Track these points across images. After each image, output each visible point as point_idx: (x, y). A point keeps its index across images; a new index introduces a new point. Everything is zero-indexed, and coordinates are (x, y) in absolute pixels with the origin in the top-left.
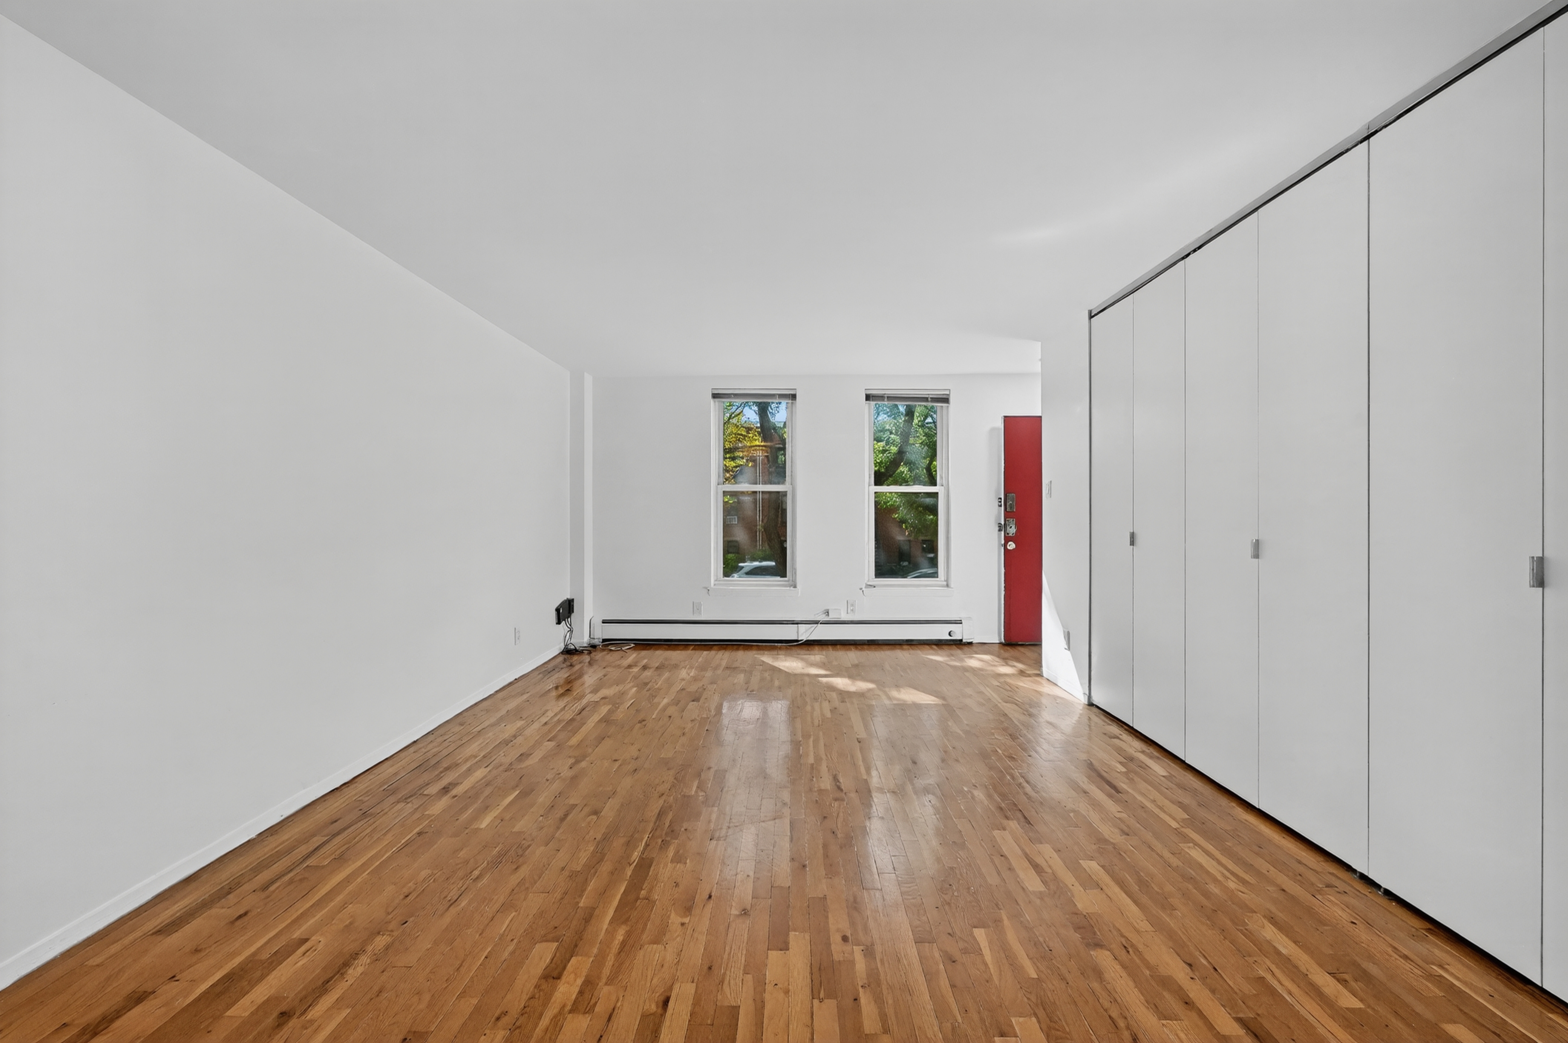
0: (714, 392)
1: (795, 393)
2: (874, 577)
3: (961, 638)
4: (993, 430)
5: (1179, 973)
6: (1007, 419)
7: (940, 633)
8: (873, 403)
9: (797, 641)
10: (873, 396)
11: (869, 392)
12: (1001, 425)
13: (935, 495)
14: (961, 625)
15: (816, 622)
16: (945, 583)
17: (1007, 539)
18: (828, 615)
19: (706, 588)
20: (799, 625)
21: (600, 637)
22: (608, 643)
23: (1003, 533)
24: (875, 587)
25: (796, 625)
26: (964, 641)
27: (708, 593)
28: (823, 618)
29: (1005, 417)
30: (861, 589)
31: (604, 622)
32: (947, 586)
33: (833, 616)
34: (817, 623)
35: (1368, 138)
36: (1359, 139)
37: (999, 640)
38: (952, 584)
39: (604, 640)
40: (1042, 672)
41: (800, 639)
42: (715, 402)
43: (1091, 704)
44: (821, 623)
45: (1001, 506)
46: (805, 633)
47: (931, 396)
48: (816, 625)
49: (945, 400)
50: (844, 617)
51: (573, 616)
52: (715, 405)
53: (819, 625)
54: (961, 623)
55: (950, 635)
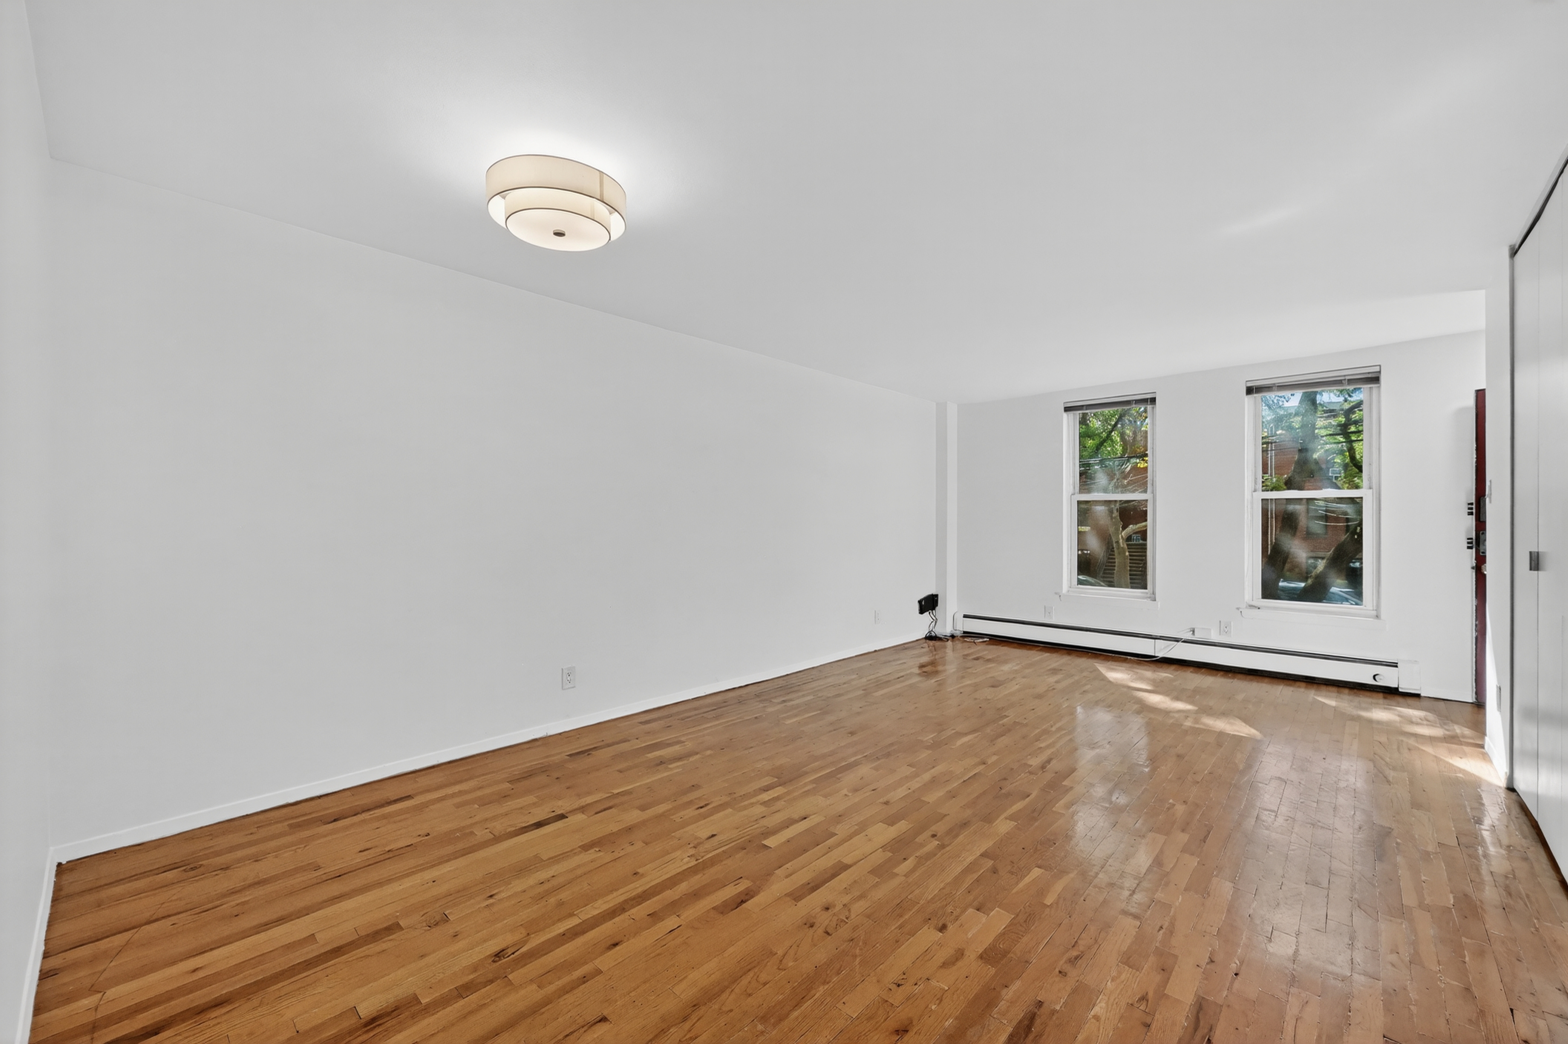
1: (1154, 396)
2: (1260, 596)
3: (1397, 686)
7: (1362, 674)
8: (1258, 396)
9: (1154, 657)
11: (1249, 384)
13: (1356, 502)
16: (1374, 613)
18: (1193, 634)
19: (1056, 593)
20: (1156, 640)
21: (962, 629)
22: (967, 634)
23: (1474, 551)
24: (1259, 608)
25: (1153, 640)
26: (1400, 690)
27: (1062, 599)
28: (1186, 636)
29: (1478, 391)
31: (965, 616)
32: (1377, 617)
33: (1198, 637)
38: (1383, 615)
39: (965, 632)
41: (1156, 655)
42: (1068, 416)
44: (1183, 642)
45: (1471, 514)
46: (1163, 650)
47: (1345, 378)
48: (1176, 643)
50: (1214, 638)
51: (937, 608)
52: (1068, 419)
54: (1397, 666)
55: (1375, 680)
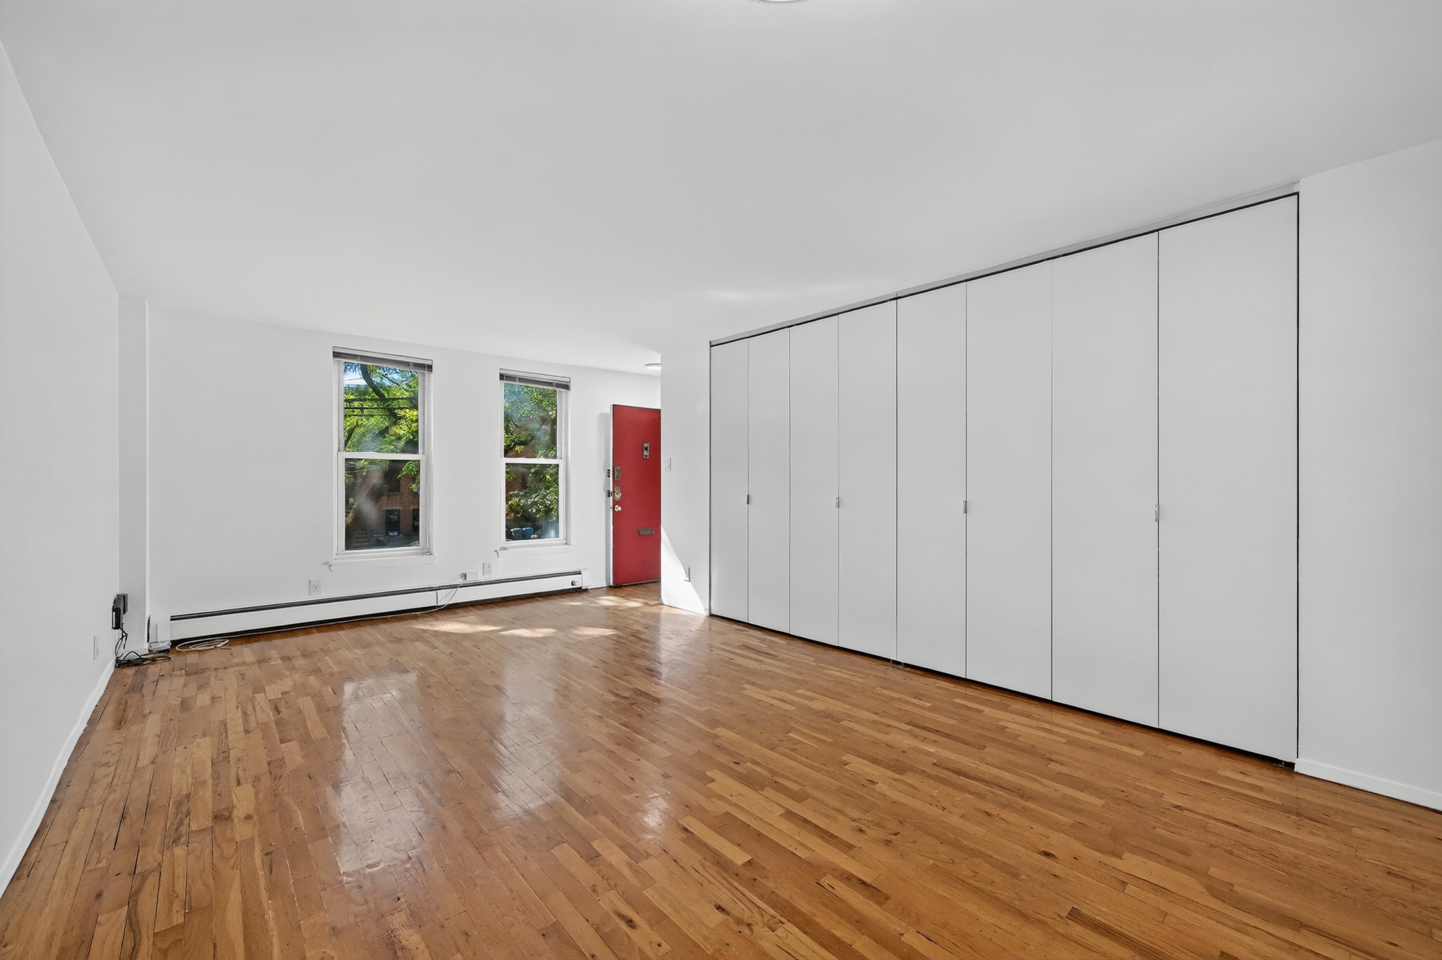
0: (335, 351)
1: (432, 364)
2: (506, 541)
3: (580, 586)
4: (603, 415)
5: (876, 717)
6: (615, 407)
7: (564, 583)
8: (505, 383)
9: (439, 607)
10: (506, 377)
11: (503, 372)
12: (609, 411)
13: (556, 466)
14: (580, 575)
15: (455, 587)
16: (564, 541)
17: (615, 503)
18: (465, 578)
19: (326, 563)
20: (437, 591)
21: (168, 639)
22: (177, 644)
23: (611, 498)
25: (435, 592)
26: (583, 588)
27: (330, 569)
28: (460, 581)
29: (614, 405)
30: (496, 551)
31: (174, 618)
32: (566, 543)
33: (470, 579)
34: (457, 587)
35: (897, 298)
36: (892, 298)
37: (607, 583)
38: (572, 542)
39: (175, 642)
40: (662, 601)
41: (441, 604)
42: (337, 361)
43: (712, 615)
44: (460, 587)
45: (609, 476)
46: (445, 598)
47: (556, 382)
48: (455, 589)
49: (566, 387)
50: (481, 579)
51: (126, 616)
52: (337, 365)
53: (459, 589)
54: (580, 574)
55: (573, 585)
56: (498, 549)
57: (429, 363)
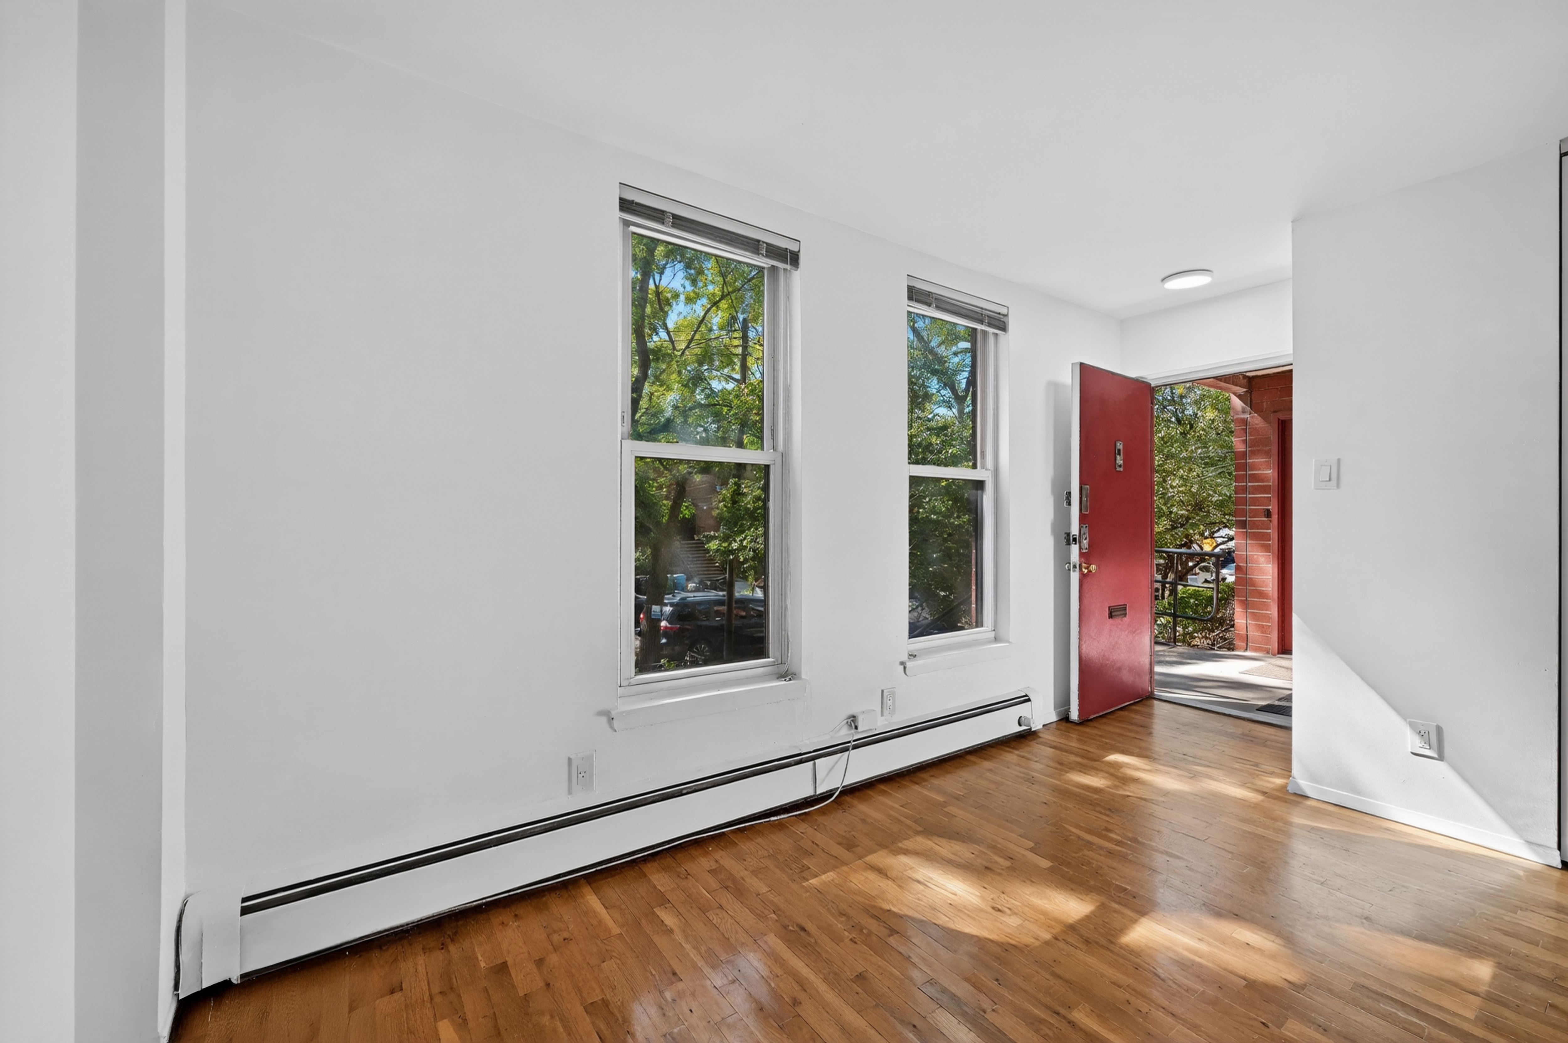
0: (622, 197)
6: (1086, 372)
10: (918, 293)
14: (1028, 703)
15: (841, 748)
16: (992, 634)
17: (1082, 556)
20: (816, 762)
23: (1075, 548)
25: (810, 764)
26: (1033, 729)
27: (610, 726)
29: (1081, 366)
30: (902, 663)
33: (866, 727)
37: (1058, 715)
44: (855, 746)
45: (1071, 504)
46: (828, 777)
47: (987, 313)
48: (847, 754)
49: (1002, 325)
50: (881, 725)
53: (855, 751)
54: (1029, 700)
55: (1020, 725)
56: (905, 658)
57: (793, 247)
